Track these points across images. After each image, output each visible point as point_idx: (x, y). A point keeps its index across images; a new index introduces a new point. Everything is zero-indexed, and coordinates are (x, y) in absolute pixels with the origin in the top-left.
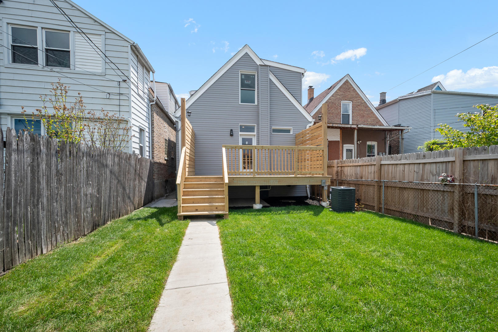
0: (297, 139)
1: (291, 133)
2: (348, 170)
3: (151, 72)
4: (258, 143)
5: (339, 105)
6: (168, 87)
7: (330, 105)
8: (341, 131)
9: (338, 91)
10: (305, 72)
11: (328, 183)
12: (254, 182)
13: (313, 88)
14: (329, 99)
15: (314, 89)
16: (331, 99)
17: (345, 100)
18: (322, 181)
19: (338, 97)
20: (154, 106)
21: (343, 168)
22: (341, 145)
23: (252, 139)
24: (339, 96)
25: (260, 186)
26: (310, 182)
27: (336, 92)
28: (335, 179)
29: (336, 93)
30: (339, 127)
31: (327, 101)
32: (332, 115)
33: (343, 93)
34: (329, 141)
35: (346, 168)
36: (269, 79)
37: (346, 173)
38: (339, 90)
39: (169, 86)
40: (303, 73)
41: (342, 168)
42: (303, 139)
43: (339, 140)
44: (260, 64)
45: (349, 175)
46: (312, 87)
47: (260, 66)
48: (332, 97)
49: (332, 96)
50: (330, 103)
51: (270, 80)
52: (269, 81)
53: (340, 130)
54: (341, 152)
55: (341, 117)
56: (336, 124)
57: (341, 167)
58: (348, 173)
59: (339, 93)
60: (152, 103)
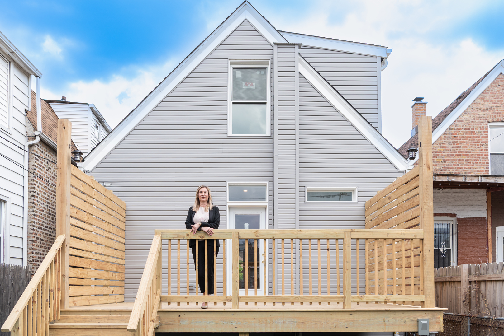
0: (367, 213)
1: (355, 199)
2: (495, 292)
3: (33, 77)
4: (271, 224)
5: (483, 133)
6: (91, 112)
7: (460, 134)
8: (489, 193)
9: (478, 101)
10: (388, 54)
11: (436, 327)
12: (234, 324)
13: (423, 101)
14: (458, 120)
15: (425, 103)
16: (463, 119)
17: (498, 122)
18: (418, 321)
19: (481, 113)
20: (36, 148)
21: (483, 285)
22: (490, 228)
23: (258, 216)
24: (483, 113)
25: (249, 333)
26: (385, 325)
27: (474, 103)
28: (462, 314)
29: (475, 106)
30: (481, 183)
31: (452, 125)
32: (465, 158)
33: (491, 105)
34: (458, 219)
35: (490, 286)
36: (297, 75)
37: (490, 299)
38: (481, 97)
39: (92, 109)
40: (383, 56)
41: (479, 287)
42: (379, 212)
43: (485, 215)
44: (277, 42)
45: (498, 305)
46: (422, 99)
47: (276, 47)
48: (466, 116)
49: (465, 113)
50: (459, 129)
51: (301, 76)
52: (297, 79)
53: (487, 191)
54: (490, 244)
55: (490, 162)
56: (473, 178)
57: (479, 282)
58: (495, 300)
59: (481, 106)
60: (31, 142)
